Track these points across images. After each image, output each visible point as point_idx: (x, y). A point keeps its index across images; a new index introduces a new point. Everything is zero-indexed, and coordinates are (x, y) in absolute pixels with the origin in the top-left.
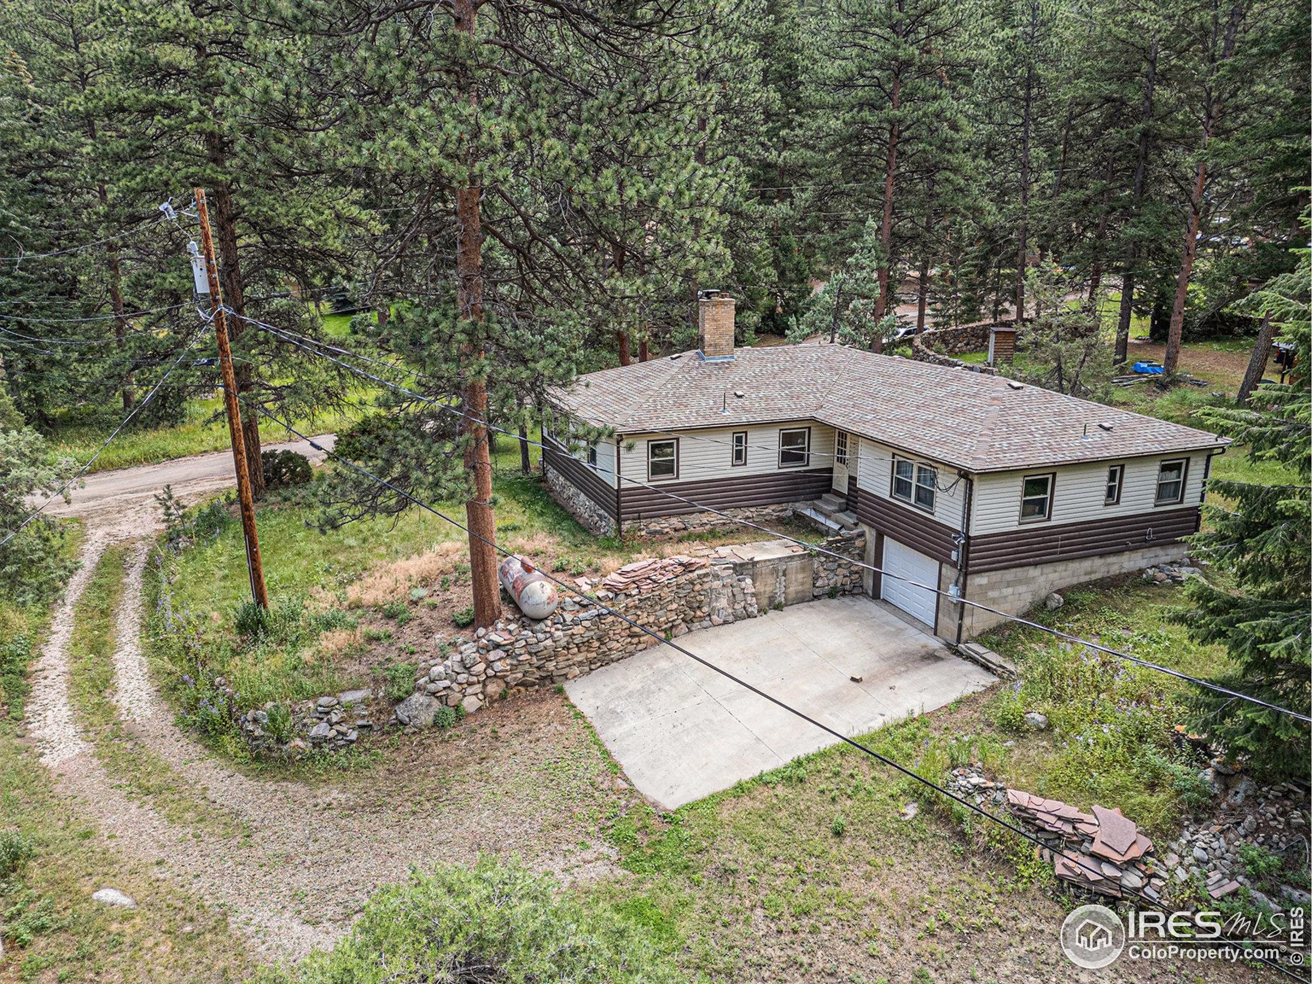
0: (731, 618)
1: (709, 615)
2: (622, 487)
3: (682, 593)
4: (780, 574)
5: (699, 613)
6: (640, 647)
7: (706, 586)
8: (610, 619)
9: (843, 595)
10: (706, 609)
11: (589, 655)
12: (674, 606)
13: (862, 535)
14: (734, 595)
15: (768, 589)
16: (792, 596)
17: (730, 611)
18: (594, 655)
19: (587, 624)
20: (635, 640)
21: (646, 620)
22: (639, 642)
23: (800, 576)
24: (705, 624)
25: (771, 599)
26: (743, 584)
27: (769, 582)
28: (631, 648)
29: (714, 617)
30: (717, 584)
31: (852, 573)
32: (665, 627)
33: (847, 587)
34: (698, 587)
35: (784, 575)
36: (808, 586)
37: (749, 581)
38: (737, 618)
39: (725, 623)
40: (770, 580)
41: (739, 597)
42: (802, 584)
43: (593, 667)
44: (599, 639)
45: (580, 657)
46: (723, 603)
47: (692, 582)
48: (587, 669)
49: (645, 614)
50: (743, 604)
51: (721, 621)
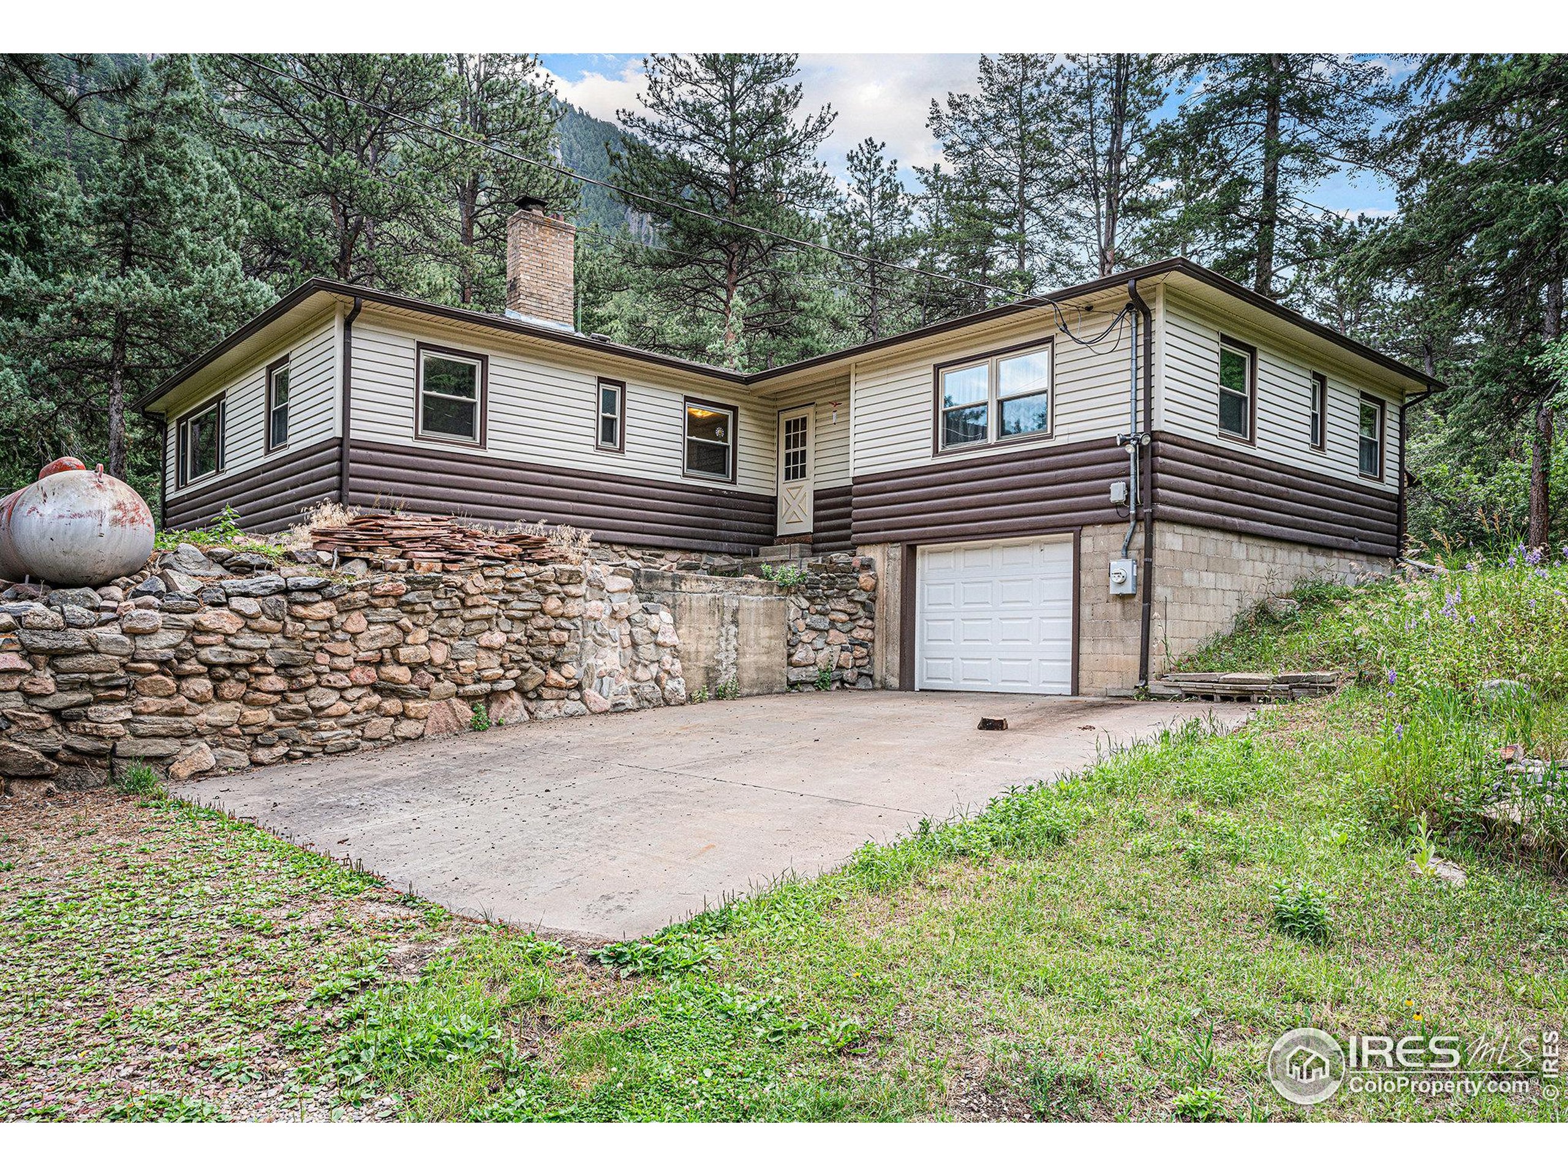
0: (630, 701)
1: (579, 687)
2: (354, 434)
3: (518, 607)
4: (728, 617)
5: (554, 675)
6: (407, 728)
7: (573, 608)
8: (324, 609)
9: (843, 688)
10: (569, 670)
11: (251, 715)
12: (497, 638)
13: (867, 566)
14: (635, 645)
15: (706, 648)
16: (749, 675)
17: (627, 683)
18: (266, 716)
19: (251, 606)
20: (393, 705)
21: (423, 653)
22: (404, 715)
23: (765, 632)
24: (571, 706)
25: (711, 674)
26: (654, 622)
27: (706, 632)
28: (380, 726)
29: (590, 693)
30: (595, 607)
31: (856, 643)
32: (471, 688)
33: (848, 675)
34: (553, 604)
35: (735, 622)
36: (779, 659)
37: (666, 616)
38: (644, 703)
39: (617, 709)
40: (708, 628)
41: (647, 652)
42: (768, 652)
43: (262, 754)
44: (284, 668)
45: (220, 714)
46: (610, 659)
47: (540, 587)
48: (243, 759)
49: (422, 635)
50: (654, 668)
51: (607, 705)
